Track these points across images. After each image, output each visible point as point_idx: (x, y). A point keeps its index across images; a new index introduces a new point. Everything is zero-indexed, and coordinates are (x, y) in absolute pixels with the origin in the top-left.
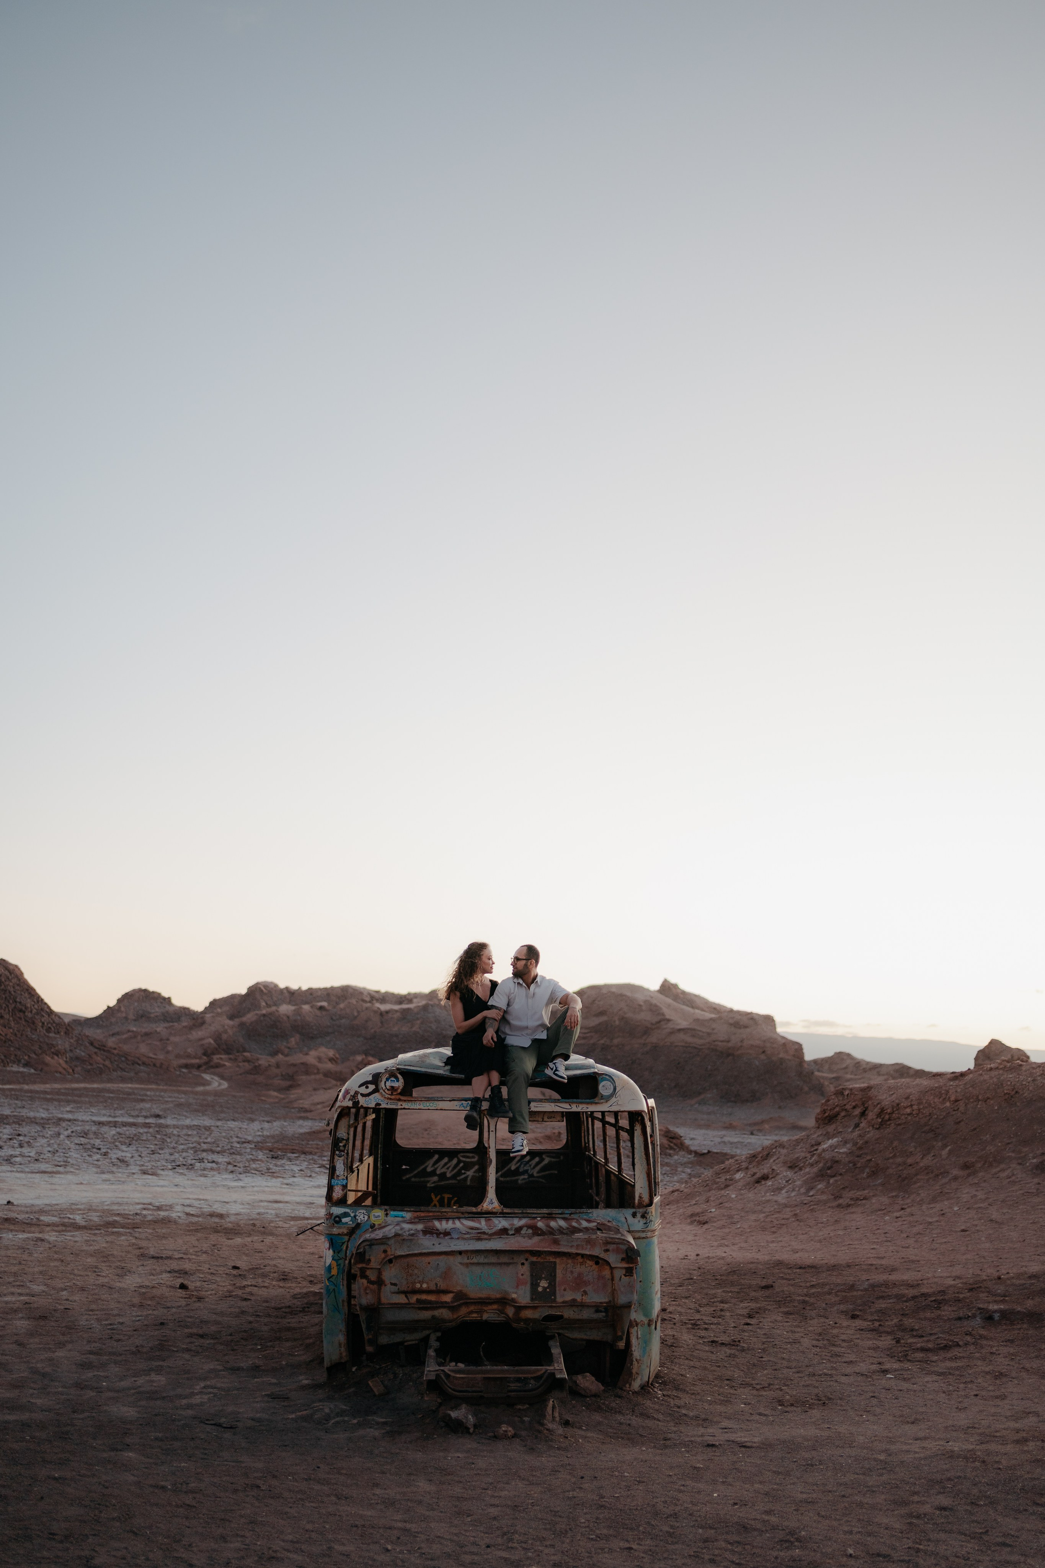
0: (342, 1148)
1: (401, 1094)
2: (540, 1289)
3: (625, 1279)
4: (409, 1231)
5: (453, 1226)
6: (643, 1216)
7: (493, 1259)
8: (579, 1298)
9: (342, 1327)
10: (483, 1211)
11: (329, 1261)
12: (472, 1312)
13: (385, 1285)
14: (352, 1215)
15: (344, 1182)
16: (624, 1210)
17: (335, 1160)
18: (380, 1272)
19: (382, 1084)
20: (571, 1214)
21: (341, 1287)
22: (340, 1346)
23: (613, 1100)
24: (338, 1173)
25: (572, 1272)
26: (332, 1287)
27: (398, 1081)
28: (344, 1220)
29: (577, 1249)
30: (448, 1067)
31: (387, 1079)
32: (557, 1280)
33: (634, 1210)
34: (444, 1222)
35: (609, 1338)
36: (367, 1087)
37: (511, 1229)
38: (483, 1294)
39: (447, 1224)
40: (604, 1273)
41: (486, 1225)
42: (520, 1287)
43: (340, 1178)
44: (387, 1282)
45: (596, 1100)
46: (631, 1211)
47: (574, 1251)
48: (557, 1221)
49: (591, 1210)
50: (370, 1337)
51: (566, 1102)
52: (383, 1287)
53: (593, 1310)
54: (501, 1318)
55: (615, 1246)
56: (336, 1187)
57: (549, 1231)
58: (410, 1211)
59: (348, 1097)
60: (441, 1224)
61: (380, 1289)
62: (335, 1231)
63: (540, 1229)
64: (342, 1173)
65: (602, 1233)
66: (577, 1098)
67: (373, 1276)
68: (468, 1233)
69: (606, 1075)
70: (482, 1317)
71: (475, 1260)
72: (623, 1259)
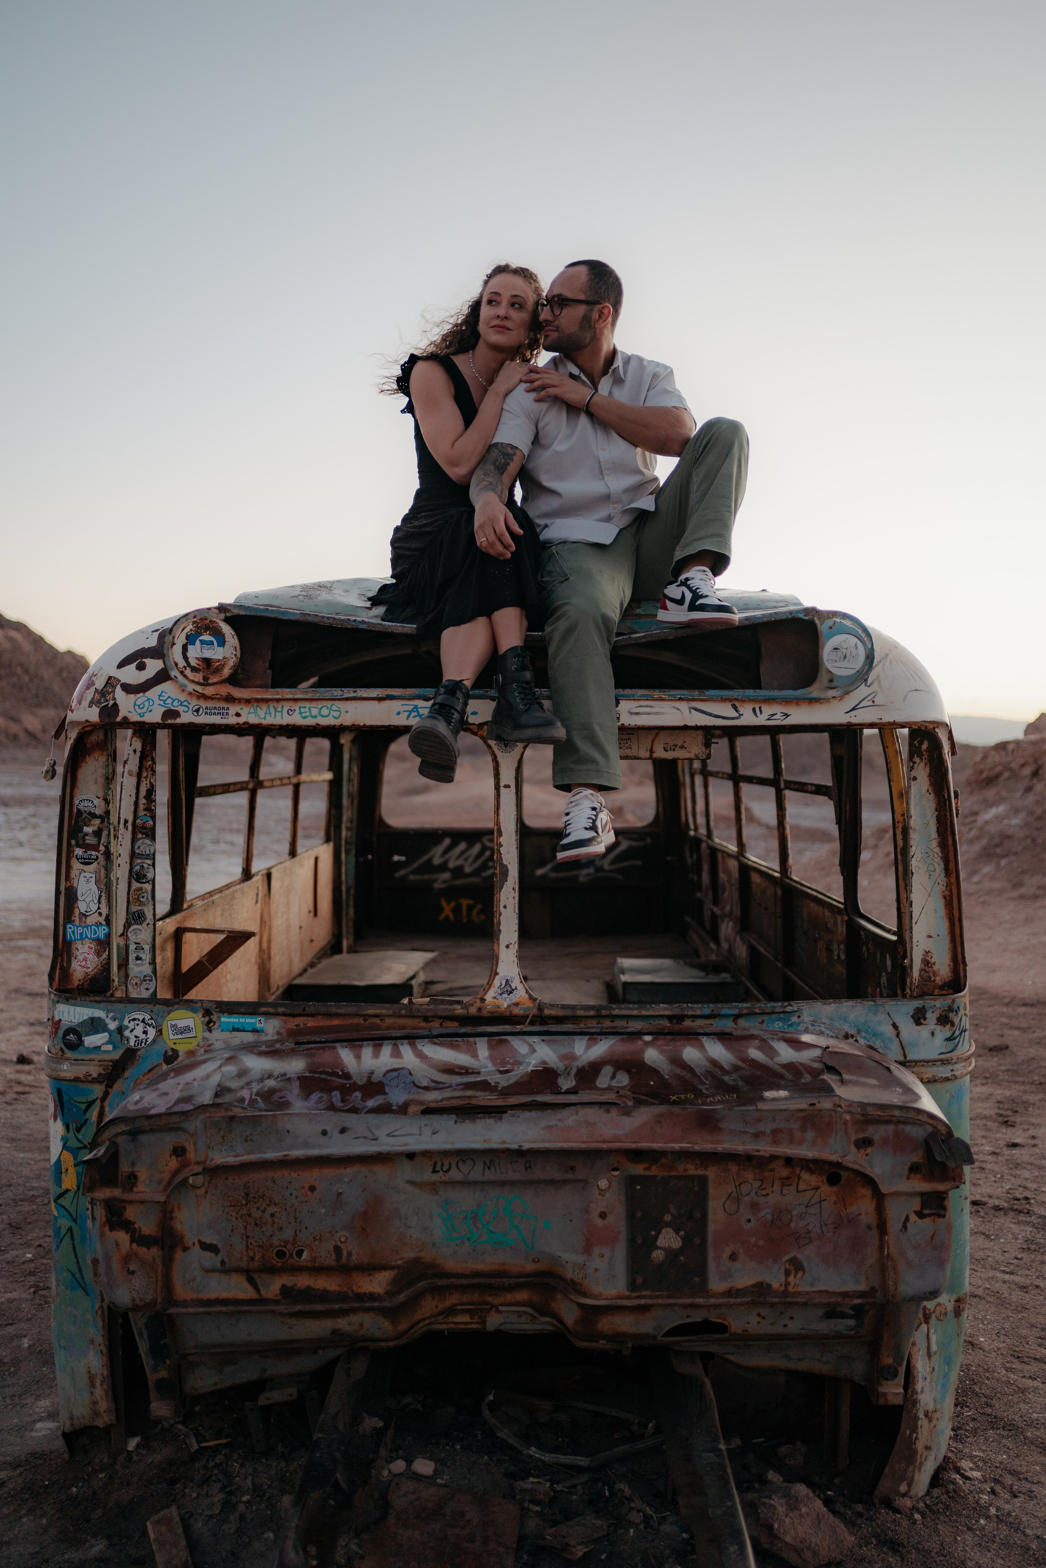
0: (90, 840)
1: (232, 680)
2: (658, 1255)
3: (921, 1227)
4: (261, 1080)
5: (395, 1063)
6: (944, 1020)
7: (514, 1172)
8: (775, 1278)
9: (96, 1331)
10: (485, 1013)
11: (56, 1148)
12: (451, 1311)
13: (186, 1249)
14: (113, 1026)
15: (102, 932)
16: (891, 1005)
17: (74, 873)
18: (166, 1213)
19: (176, 653)
20: (737, 1017)
21: (89, 1223)
22: (92, 1385)
23: (862, 691)
24: (82, 906)
25: (755, 1207)
26: (65, 1223)
27: (222, 643)
28: (91, 1041)
29: (775, 1142)
30: (380, 610)
31: (191, 639)
32: (711, 1228)
33: (918, 1003)
34: (367, 1052)
35: (858, 1370)
36: (141, 667)
37: (567, 1071)
38: (488, 1262)
39: (376, 1055)
40: (853, 1210)
41: (492, 1058)
42: (597, 1250)
43: (91, 920)
44: (190, 1238)
45: (814, 691)
46: (910, 1006)
47: (765, 1148)
48: (702, 1047)
49: (795, 1006)
50: (163, 1374)
51: (723, 700)
52: (179, 1255)
53: (821, 1312)
54: (544, 1324)
55: (891, 1128)
56: (78, 944)
57: (680, 1078)
58: (277, 1014)
59: (90, 694)
60: (358, 1057)
61: (168, 1263)
62: (67, 1070)
63: (653, 1071)
64: (94, 907)
65: (842, 1081)
66: (758, 686)
67: (147, 1226)
68: (437, 1086)
69: (845, 616)
70: (484, 1322)
71: (455, 1174)
72: (914, 1169)
